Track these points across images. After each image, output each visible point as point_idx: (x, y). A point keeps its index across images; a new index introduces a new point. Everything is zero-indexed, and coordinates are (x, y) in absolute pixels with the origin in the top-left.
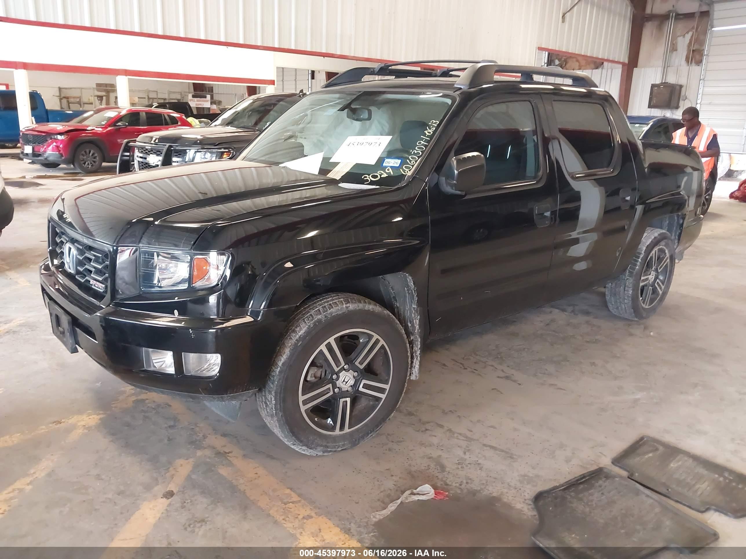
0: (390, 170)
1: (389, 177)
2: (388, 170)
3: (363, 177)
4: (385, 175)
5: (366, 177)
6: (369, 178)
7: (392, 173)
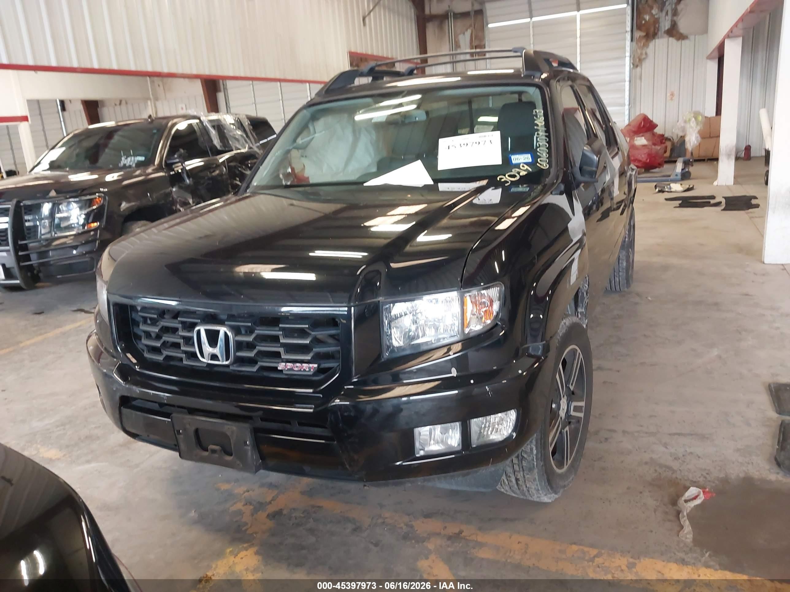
0: (526, 167)
1: (529, 174)
2: (523, 166)
3: (498, 179)
4: (523, 173)
5: (502, 178)
6: (506, 178)
7: (530, 170)
